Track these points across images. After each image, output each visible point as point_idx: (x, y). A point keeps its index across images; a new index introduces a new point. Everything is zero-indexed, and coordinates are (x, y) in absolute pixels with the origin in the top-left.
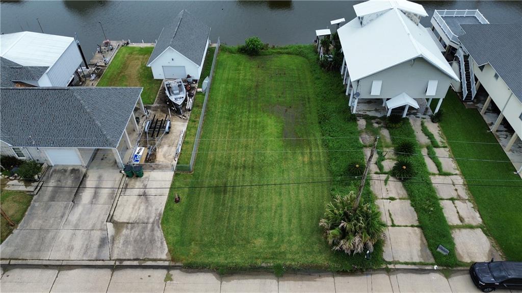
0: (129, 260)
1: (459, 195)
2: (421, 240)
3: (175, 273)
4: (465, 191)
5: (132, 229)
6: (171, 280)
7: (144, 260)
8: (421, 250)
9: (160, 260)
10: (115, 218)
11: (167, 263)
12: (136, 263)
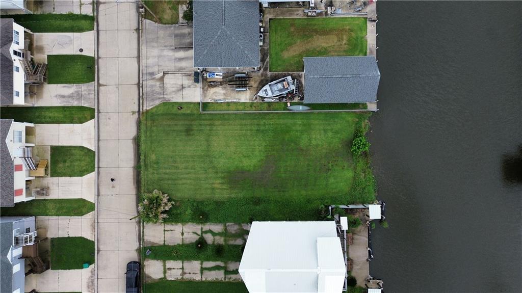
0: (143, 90)
1: (186, 273)
2: (156, 244)
3: (136, 115)
4: (189, 278)
5: (160, 87)
6: (133, 114)
7: (143, 98)
8: (150, 242)
9: (143, 107)
10: (166, 76)
11: (141, 110)
12: (141, 94)
